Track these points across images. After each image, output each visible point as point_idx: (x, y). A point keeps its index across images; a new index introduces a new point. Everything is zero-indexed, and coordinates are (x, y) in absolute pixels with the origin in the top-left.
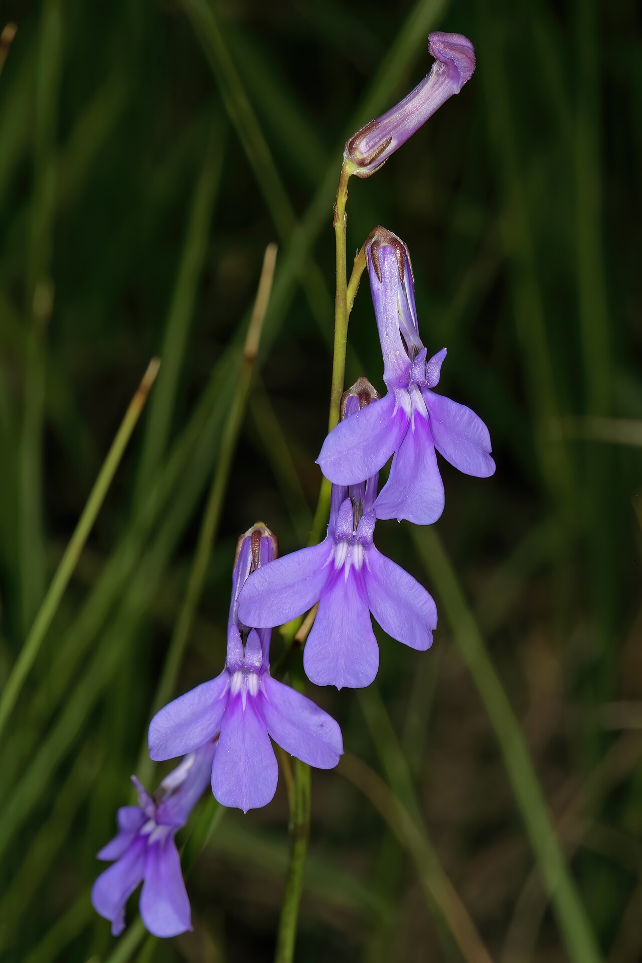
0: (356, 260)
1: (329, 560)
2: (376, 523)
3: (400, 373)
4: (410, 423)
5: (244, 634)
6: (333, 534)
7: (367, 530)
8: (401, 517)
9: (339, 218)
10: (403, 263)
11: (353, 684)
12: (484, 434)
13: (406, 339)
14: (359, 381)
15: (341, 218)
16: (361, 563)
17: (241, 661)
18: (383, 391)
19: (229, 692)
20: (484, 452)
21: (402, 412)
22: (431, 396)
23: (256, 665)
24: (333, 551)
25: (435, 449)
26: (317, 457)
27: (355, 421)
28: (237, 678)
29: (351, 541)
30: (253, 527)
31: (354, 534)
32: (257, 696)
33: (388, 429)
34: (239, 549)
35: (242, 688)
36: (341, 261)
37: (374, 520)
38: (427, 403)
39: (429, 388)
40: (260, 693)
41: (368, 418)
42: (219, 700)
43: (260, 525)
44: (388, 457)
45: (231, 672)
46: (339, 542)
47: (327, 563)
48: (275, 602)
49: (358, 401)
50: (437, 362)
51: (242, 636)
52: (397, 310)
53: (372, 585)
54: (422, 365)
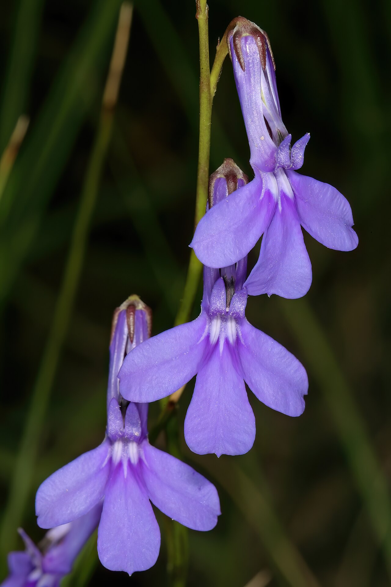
0: (218, 48)
1: (205, 335)
2: (248, 299)
3: (266, 157)
4: (277, 204)
5: (124, 406)
6: (208, 310)
7: (240, 306)
8: (271, 292)
9: (201, 11)
10: (264, 52)
11: (232, 451)
12: (346, 209)
13: (271, 125)
14: (225, 162)
15: (203, 10)
16: (235, 337)
17: (121, 432)
18: (250, 175)
19: (111, 460)
20: (347, 225)
21: (269, 194)
22: (297, 178)
23: (136, 434)
24: (207, 326)
25: (301, 226)
26: (191, 242)
27: (225, 205)
28: (118, 447)
29: (224, 317)
30: (127, 301)
31: (227, 310)
32: (138, 464)
33: (257, 210)
34: (115, 322)
35: (123, 456)
36: (204, 50)
37: (246, 297)
38: (292, 184)
39: (295, 170)
40: (140, 461)
41: (237, 201)
42: (101, 468)
43: (134, 298)
44: (258, 238)
45: (112, 442)
46: (213, 319)
47: (202, 338)
48: (154, 377)
49: (226, 182)
50: (301, 146)
51: (121, 409)
52: (260, 98)
53: (246, 358)
54: (287, 150)
